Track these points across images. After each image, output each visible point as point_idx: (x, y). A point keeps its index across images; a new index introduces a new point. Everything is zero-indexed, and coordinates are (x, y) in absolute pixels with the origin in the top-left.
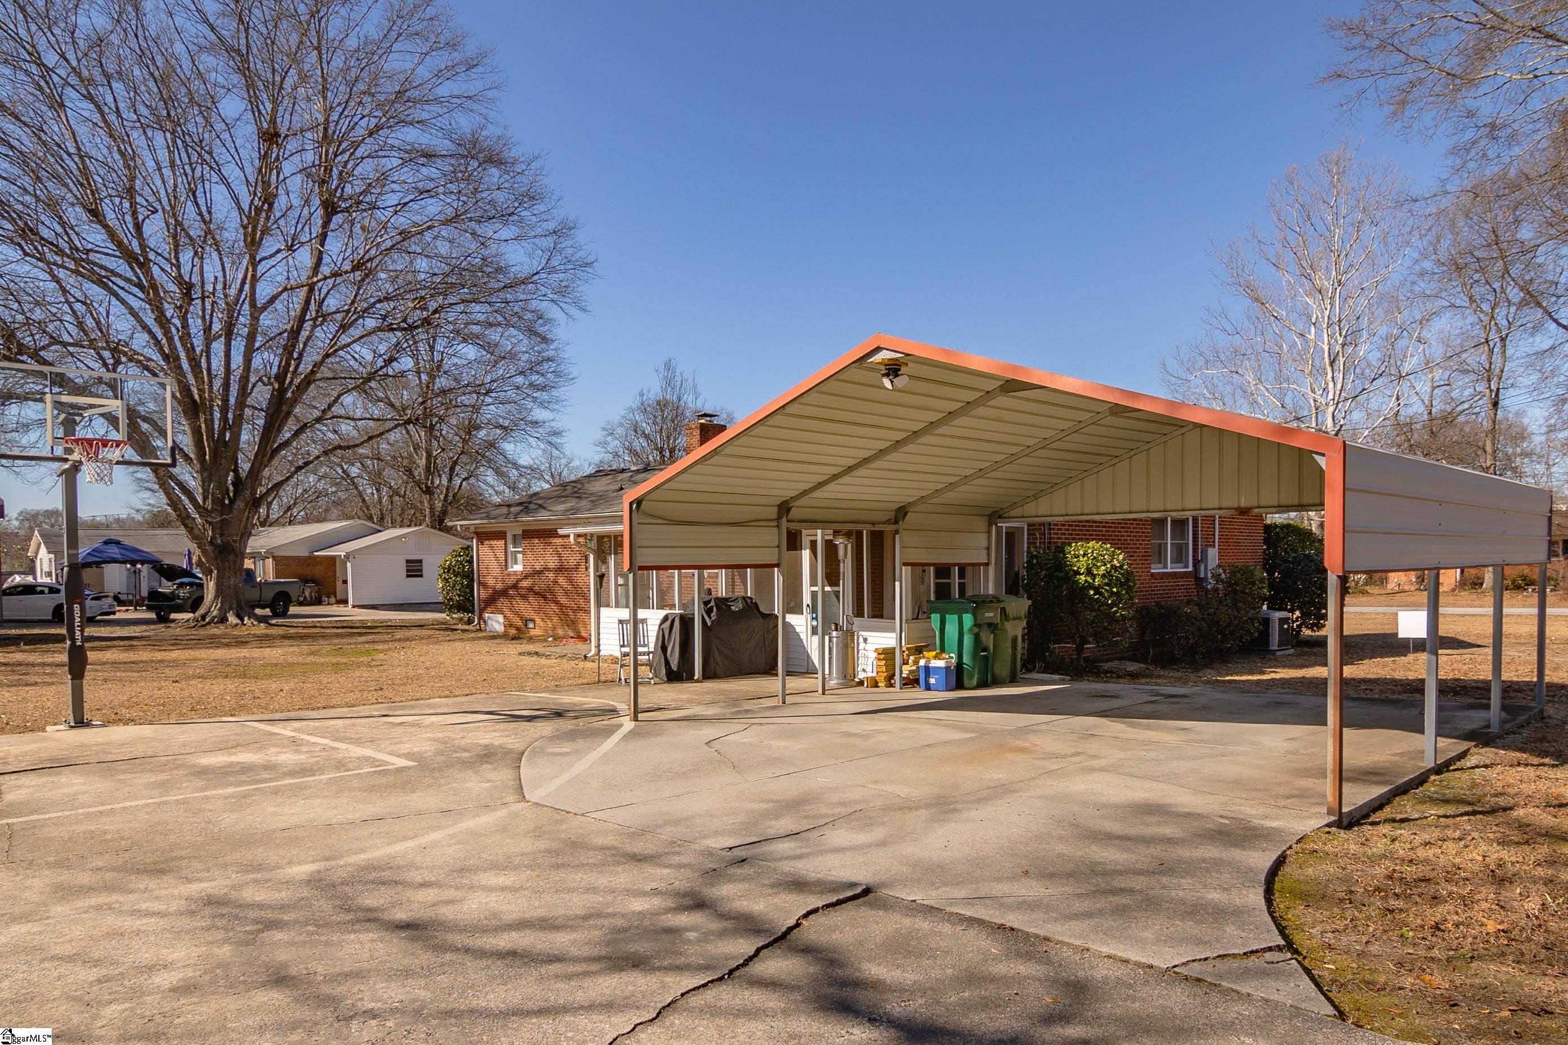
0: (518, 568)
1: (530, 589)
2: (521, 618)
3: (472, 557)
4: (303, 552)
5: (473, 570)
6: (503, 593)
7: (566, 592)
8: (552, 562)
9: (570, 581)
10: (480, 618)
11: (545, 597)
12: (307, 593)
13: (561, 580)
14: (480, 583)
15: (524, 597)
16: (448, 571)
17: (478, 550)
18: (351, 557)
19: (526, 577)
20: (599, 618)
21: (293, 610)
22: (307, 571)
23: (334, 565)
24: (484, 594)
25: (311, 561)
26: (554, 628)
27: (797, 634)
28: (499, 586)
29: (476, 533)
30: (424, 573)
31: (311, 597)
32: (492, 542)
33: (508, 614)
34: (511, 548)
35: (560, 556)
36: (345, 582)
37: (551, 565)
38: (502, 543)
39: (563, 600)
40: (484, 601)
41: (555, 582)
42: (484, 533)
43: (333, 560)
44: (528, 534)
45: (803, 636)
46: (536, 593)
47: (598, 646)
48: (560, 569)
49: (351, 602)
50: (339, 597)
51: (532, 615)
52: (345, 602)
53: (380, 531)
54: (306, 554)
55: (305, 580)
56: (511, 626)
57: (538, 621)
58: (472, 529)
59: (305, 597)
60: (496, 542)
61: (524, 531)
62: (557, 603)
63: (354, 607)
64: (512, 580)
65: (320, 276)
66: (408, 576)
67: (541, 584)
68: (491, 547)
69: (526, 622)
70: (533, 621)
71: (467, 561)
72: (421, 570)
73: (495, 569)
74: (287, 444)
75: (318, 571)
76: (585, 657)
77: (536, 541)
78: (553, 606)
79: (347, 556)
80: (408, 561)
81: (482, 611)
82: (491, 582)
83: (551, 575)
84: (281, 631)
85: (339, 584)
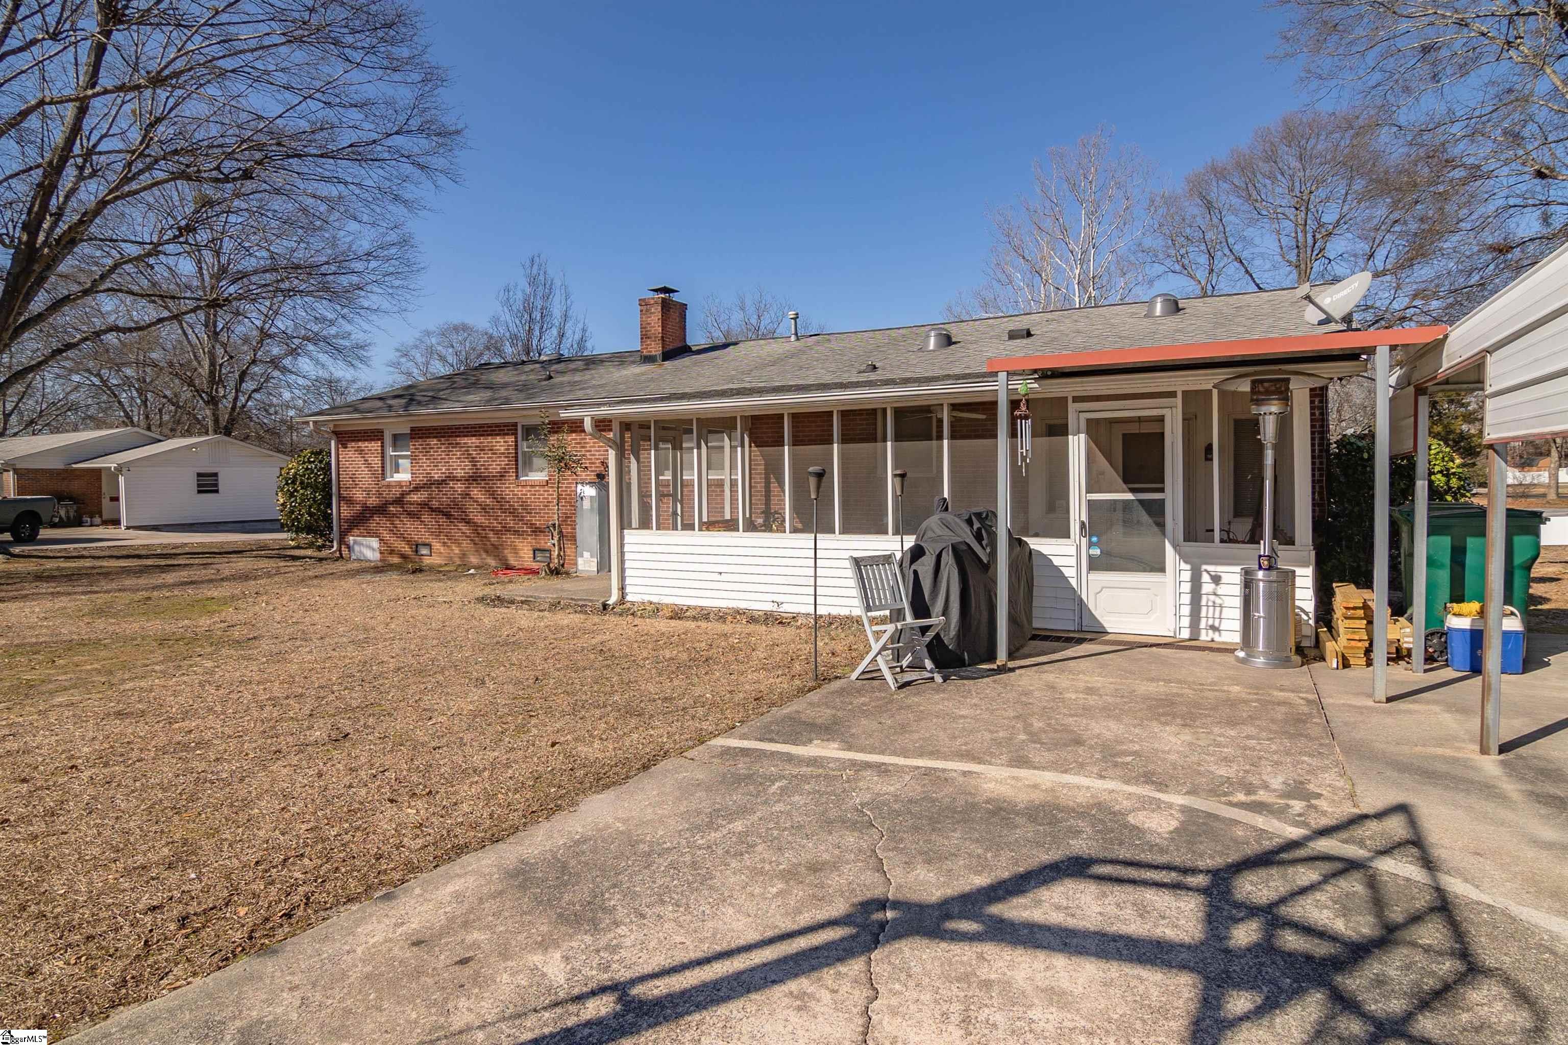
0: (404, 476)
1: (424, 505)
2: (409, 542)
3: (329, 464)
4: (59, 465)
5: (330, 480)
6: (381, 509)
7: (484, 509)
8: (461, 469)
9: (492, 494)
10: (342, 542)
11: (448, 515)
12: (62, 513)
13: (476, 493)
14: (341, 498)
15: (411, 515)
16: (294, 482)
17: (338, 455)
18: (124, 470)
19: (417, 489)
20: (622, 545)
21: (45, 533)
22: (63, 486)
23: (99, 479)
24: (346, 512)
25: (67, 474)
26: (463, 556)
27: (1057, 569)
28: (373, 501)
29: (335, 433)
30: (221, 488)
31: (68, 518)
32: (360, 444)
33: (386, 536)
34: (390, 452)
35: (473, 461)
36: (116, 499)
37: (460, 473)
38: (375, 446)
39: (480, 519)
40: (347, 521)
41: (466, 495)
42: (346, 432)
43: (98, 472)
44: (419, 433)
45: (1070, 573)
46: (432, 510)
47: (622, 589)
48: (474, 478)
49: (124, 522)
50: (106, 516)
51: (426, 537)
52: (116, 522)
53: (160, 441)
54: (62, 467)
55: (60, 497)
56: (392, 552)
57: (437, 545)
58: (330, 427)
59: (61, 518)
60: (366, 444)
61: (412, 429)
62: (468, 522)
63: (128, 528)
64: (396, 492)
65: (98, 89)
66: (199, 492)
67: (441, 498)
68: (360, 451)
69: (416, 547)
70: (429, 545)
71: (321, 469)
72: (216, 485)
73: (365, 477)
74: (40, 317)
75: (76, 486)
76: (605, 606)
77: (435, 441)
78: (462, 526)
79: (119, 469)
80: (199, 475)
81: (343, 535)
82: (359, 495)
83: (459, 487)
84: (30, 566)
85: (106, 502)
